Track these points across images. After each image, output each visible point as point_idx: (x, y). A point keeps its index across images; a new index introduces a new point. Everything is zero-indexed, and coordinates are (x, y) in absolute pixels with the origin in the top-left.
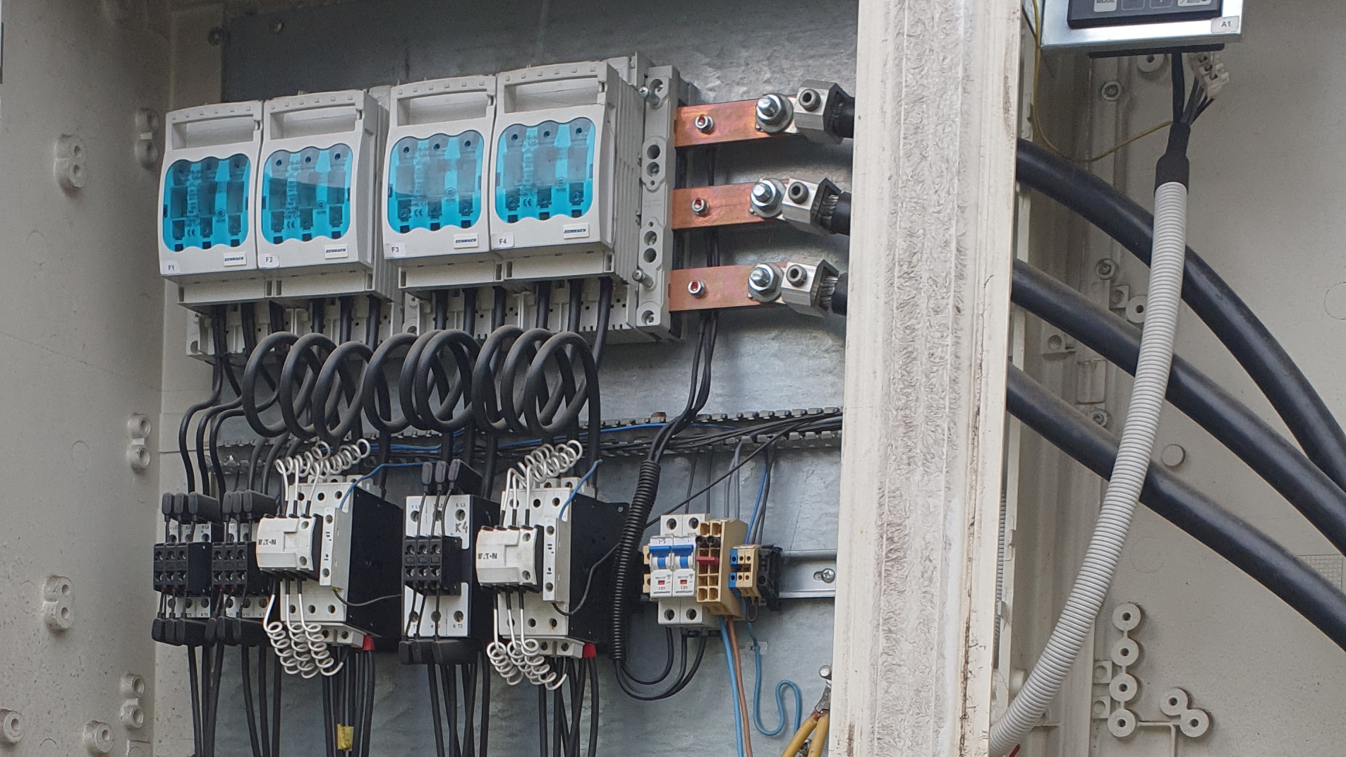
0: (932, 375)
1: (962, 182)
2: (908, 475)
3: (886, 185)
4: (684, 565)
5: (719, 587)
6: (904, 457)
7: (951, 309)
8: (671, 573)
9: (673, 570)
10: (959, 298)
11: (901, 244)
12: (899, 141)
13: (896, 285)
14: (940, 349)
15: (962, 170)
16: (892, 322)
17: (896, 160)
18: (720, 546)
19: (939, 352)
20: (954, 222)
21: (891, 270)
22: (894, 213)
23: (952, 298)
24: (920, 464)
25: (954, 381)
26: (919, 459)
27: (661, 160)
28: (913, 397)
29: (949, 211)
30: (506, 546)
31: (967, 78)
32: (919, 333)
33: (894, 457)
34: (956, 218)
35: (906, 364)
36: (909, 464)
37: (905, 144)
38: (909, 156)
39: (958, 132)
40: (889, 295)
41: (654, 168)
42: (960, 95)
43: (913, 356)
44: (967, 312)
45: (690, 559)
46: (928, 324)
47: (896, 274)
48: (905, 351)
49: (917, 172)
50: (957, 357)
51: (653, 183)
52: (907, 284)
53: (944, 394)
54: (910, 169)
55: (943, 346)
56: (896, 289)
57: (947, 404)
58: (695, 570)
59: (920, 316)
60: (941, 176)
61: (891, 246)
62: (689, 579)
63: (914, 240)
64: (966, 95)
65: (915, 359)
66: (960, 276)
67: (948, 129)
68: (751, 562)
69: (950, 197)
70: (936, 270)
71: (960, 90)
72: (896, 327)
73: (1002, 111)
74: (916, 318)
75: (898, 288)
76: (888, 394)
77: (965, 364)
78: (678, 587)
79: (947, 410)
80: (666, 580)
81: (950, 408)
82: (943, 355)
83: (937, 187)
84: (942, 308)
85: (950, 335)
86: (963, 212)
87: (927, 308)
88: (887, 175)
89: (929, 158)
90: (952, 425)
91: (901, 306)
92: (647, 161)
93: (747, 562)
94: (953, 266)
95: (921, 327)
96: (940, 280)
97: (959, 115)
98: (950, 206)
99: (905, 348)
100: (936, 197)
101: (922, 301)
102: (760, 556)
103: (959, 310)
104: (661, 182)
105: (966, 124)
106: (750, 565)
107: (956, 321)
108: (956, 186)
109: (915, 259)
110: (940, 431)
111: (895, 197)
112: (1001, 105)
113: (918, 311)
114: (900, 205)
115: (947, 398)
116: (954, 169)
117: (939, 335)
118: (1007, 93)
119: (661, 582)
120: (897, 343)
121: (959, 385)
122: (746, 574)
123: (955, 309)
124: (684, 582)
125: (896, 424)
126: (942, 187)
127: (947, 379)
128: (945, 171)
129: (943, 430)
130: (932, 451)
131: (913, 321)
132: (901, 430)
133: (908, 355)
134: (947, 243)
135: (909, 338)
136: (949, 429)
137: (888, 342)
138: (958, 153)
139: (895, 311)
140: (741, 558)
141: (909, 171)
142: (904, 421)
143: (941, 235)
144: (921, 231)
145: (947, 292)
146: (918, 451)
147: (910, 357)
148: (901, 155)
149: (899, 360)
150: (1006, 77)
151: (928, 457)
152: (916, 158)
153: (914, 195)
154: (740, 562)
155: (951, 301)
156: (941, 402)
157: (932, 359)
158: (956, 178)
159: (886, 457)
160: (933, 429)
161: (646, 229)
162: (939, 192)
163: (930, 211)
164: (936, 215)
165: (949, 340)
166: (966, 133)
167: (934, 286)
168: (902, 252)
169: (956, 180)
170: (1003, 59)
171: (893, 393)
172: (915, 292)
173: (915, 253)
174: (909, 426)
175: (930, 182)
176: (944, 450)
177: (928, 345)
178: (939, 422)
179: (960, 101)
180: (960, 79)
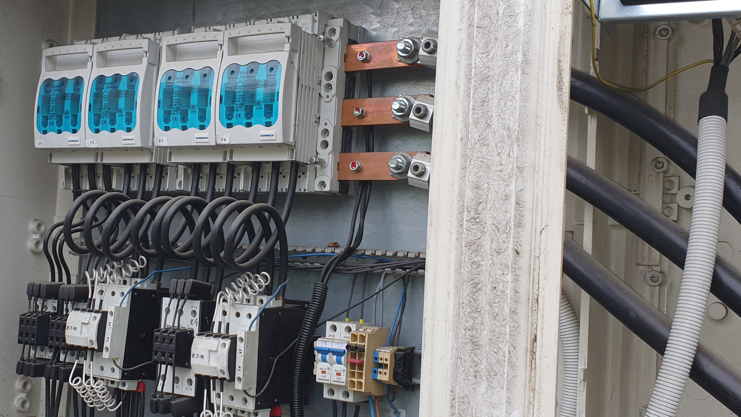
0: (495, 305)
1: (521, 147)
2: (475, 386)
3: (459, 144)
4: (339, 362)
5: (363, 381)
6: (472, 370)
7: (510, 253)
8: (330, 366)
9: (331, 365)
10: (518, 243)
11: (469, 194)
12: (469, 111)
13: (464, 227)
14: (501, 284)
15: (521, 137)
16: (461, 256)
17: (466, 126)
18: (364, 351)
19: (500, 287)
20: (513, 181)
21: (461, 213)
22: (464, 168)
23: (511, 242)
24: (484, 378)
25: (514, 312)
26: (484, 374)
27: (334, 82)
28: (479, 321)
29: (509, 170)
30: (210, 351)
31: (526, 62)
32: (484, 268)
33: (463, 369)
34: (515, 177)
35: (474, 293)
36: (475, 377)
37: (473, 114)
38: (476, 123)
39: (518, 107)
40: (460, 233)
41: (329, 87)
42: (519, 76)
43: (479, 286)
44: (525, 255)
45: (343, 359)
46: (491, 262)
47: (465, 218)
48: (472, 282)
49: (483, 136)
50: (516, 292)
51: (328, 97)
52: (473, 227)
53: (504, 322)
54: (477, 134)
55: (504, 282)
56: (465, 230)
57: (508, 331)
58: (347, 367)
59: (484, 254)
60: (503, 141)
61: (461, 195)
62: (342, 373)
63: (480, 191)
64: (524, 75)
65: (480, 289)
66: (519, 225)
67: (509, 104)
68: (388, 362)
69: (510, 159)
70: (497, 217)
71: (520, 72)
72: (464, 261)
73: (555, 88)
74: (482, 256)
75: (467, 229)
76: (458, 315)
77: (524, 298)
78: (335, 378)
79: (507, 336)
80: (327, 371)
81: (510, 335)
82: (504, 289)
83: (499, 150)
84: (503, 250)
85: (510, 274)
86: (521, 172)
87: (491, 249)
88: (460, 137)
89: (493, 127)
90: (512, 349)
91: (469, 245)
92: (324, 82)
93: (385, 362)
94: (513, 216)
95: (486, 264)
96: (502, 227)
97: (519, 93)
98: (511, 166)
99: (473, 279)
100: (498, 158)
101: (486, 242)
102: (395, 358)
103: (518, 253)
104: (333, 96)
105: (525, 99)
106: (387, 364)
107: (515, 262)
108: (515, 150)
109: (481, 207)
110: (501, 353)
111: (465, 155)
112: (555, 84)
113: (483, 250)
114: (468, 163)
115: (508, 326)
116: (514, 137)
117: (500, 272)
118: (560, 74)
119: (324, 372)
120: (465, 274)
121: (519, 315)
122: (385, 371)
123: (515, 252)
124: (338, 374)
125: (465, 341)
126: (504, 151)
127: (507, 310)
128: (506, 138)
129: (504, 353)
130: (495, 369)
131: (479, 258)
132: (469, 347)
133: (475, 285)
134: (507, 197)
135: (475, 271)
136: (509, 353)
137: (458, 271)
138: (517, 124)
139: (464, 248)
140: (381, 359)
141: (476, 135)
142: (471, 340)
143: (502, 190)
144: (486, 185)
145: (507, 238)
146: (483, 367)
147: (476, 287)
148: (470, 123)
149: (467, 289)
150: (560, 61)
151: (492, 374)
152: (482, 125)
153: (480, 155)
154: (380, 361)
155: (511, 245)
156: (502, 328)
157: (495, 292)
158: (516, 144)
159: (456, 368)
160: (495, 351)
161: (322, 127)
162: (501, 154)
163: (494, 169)
164: (499, 173)
165: (509, 278)
166: (525, 107)
167: (497, 232)
168: (469, 200)
169: (515, 146)
170: (557, 46)
171: (462, 315)
172: (480, 234)
173: (480, 203)
174: (475, 345)
175: (494, 146)
176: (505, 371)
177: (491, 279)
178: (501, 345)
179: (519, 81)
180: (520, 62)
